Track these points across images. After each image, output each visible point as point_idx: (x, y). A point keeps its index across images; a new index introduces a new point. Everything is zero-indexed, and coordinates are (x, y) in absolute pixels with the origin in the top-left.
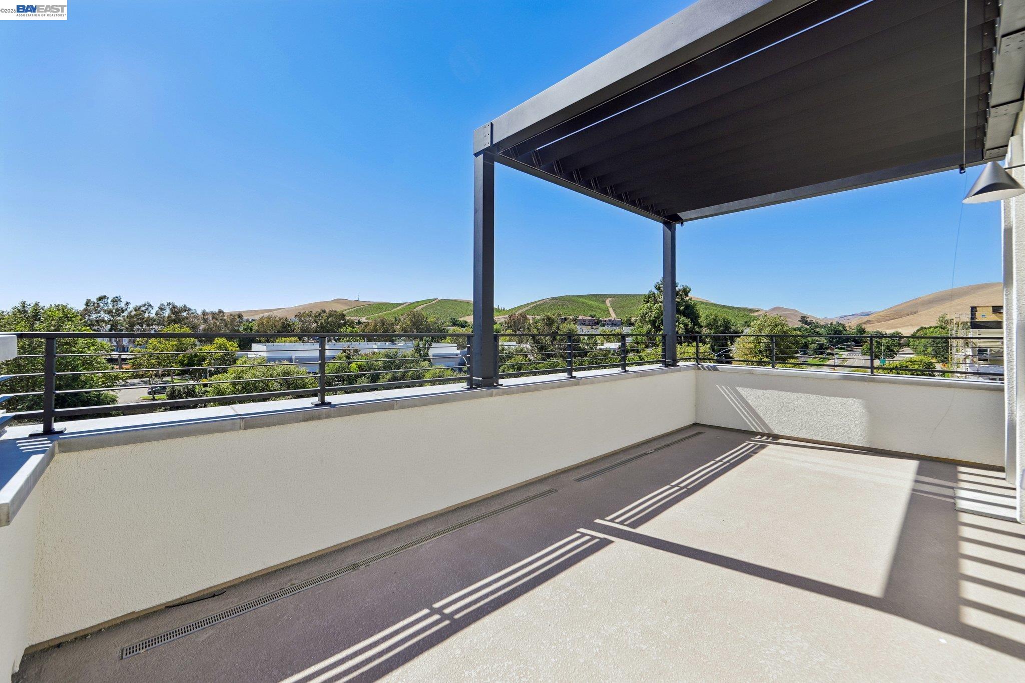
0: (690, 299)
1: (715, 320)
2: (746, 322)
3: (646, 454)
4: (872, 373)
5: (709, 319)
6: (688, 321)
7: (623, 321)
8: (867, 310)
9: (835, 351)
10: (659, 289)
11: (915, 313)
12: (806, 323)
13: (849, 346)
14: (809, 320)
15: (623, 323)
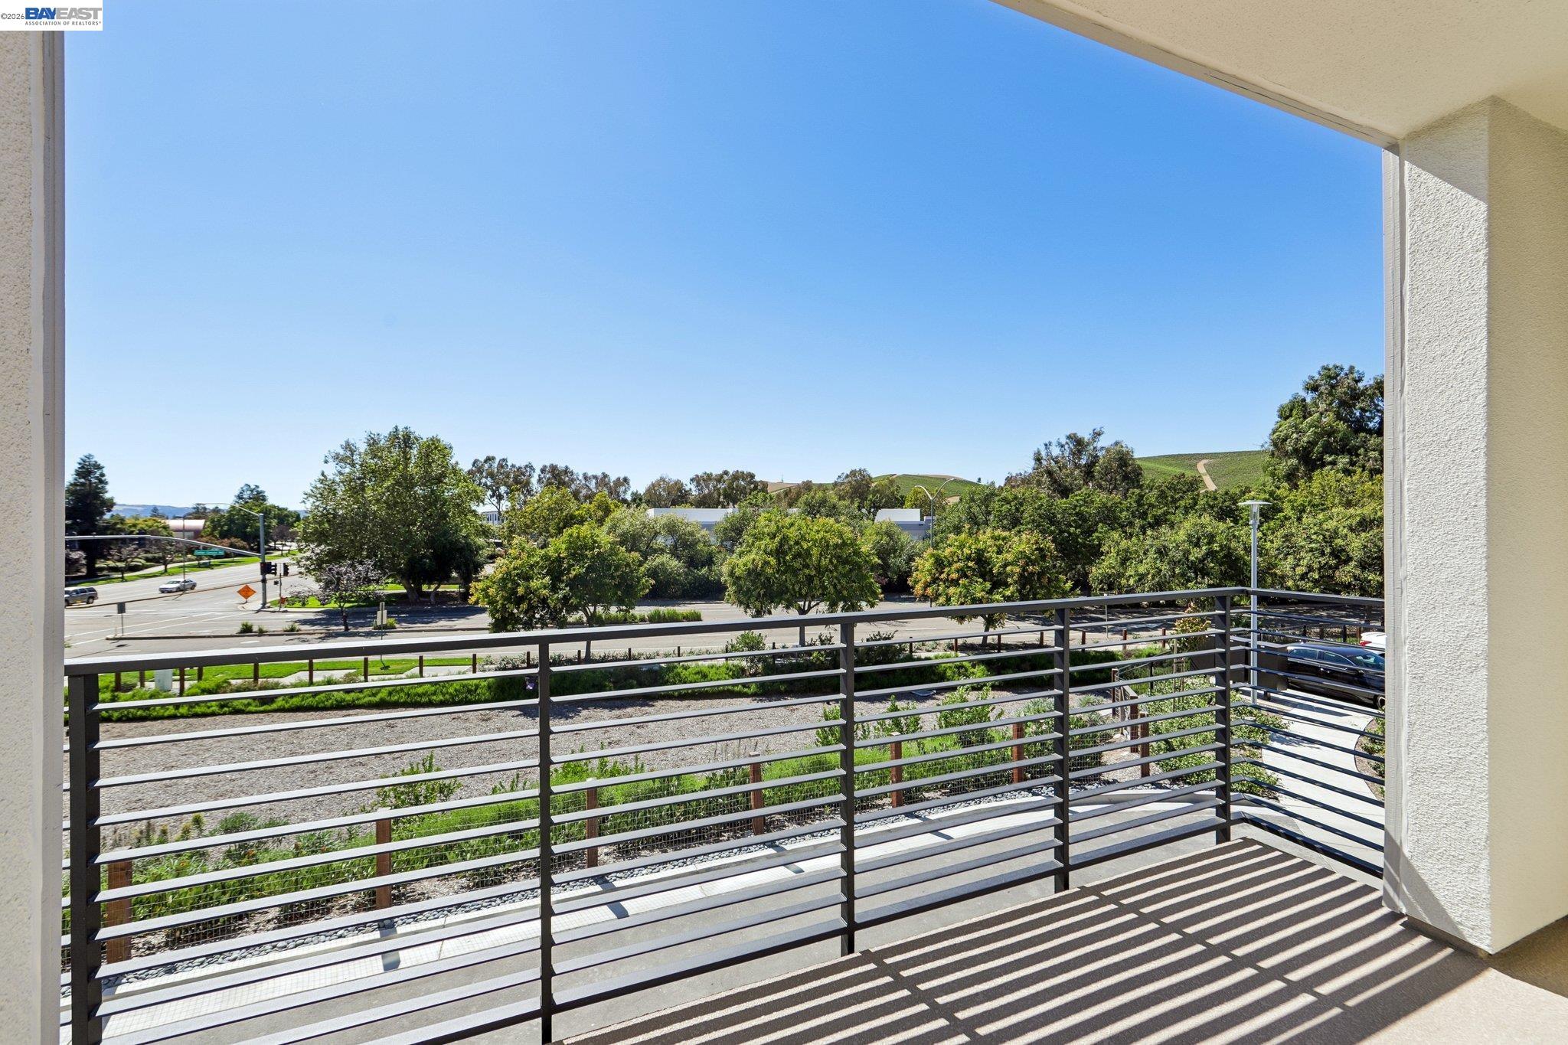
10: (1315, 389)
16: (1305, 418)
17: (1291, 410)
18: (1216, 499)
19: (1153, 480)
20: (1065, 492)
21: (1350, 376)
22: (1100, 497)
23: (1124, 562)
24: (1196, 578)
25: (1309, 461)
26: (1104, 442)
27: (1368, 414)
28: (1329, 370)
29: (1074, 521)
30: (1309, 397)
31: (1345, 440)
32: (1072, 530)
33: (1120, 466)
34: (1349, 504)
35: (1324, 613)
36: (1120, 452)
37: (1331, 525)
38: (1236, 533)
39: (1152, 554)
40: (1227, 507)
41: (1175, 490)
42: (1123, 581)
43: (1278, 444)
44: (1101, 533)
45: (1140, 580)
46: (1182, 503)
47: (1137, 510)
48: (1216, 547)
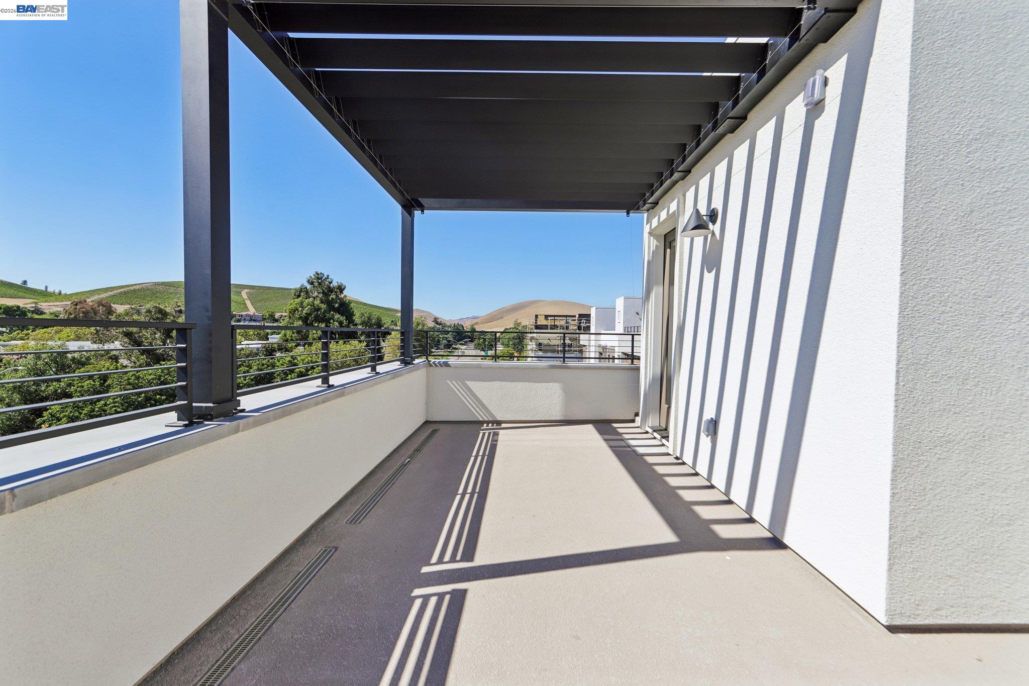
0: (345, 296)
1: (369, 318)
2: (392, 322)
3: (404, 465)
4: (564, 361)
5: (363, 317)
6: (342, 318)
7: (264, 317)
8: (476, 314)
9: (458, 346)
10: (312, 283)
11: (502, 318)
12: (437, 323)
13: (466, 342)
14: (439, 321)
15: (265, 319)
16: (306, 298)
17: (300, 293)
21: (328, 280)
27: (334, 301)
28: (318, 274)
30: (309, 287)
31: (325, 314)
43: (293, 312)
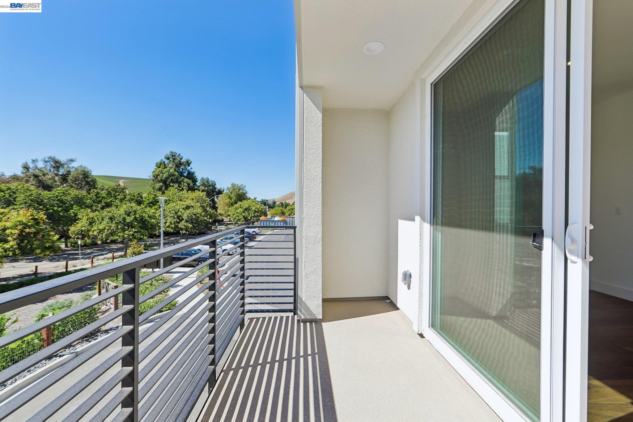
0: (191, 169)
1: (207, 182)
10: (168, 159)
16: (165, 168)
17: (160, 165)
18: (134, 196)
19: (102, 186)
20: (48, 188)
21: (179, 157)
22: (74, 192)
23: (91, 224)
24: (129, 229)
25: (166, 184)
26: (75, 165)
27: (184, 171)
28: (173, 153)
29: (57, 204)
30: (166, 162)
31: (177, 179)
32: (56, 208)
33: (85, 178)
34: (181, 200)
35: (173, 239)
36: (83, 171)
37: (178, 207)
38: (145, 210)
39: (106, 220)
40: (139, 200)
41: (115, 191)
42: (91, 233)
43: (156, 177)
44: (75, 210)
45: (100, 232)
46: (119, 197)
47: (96, 200)
48: (137, 216)
